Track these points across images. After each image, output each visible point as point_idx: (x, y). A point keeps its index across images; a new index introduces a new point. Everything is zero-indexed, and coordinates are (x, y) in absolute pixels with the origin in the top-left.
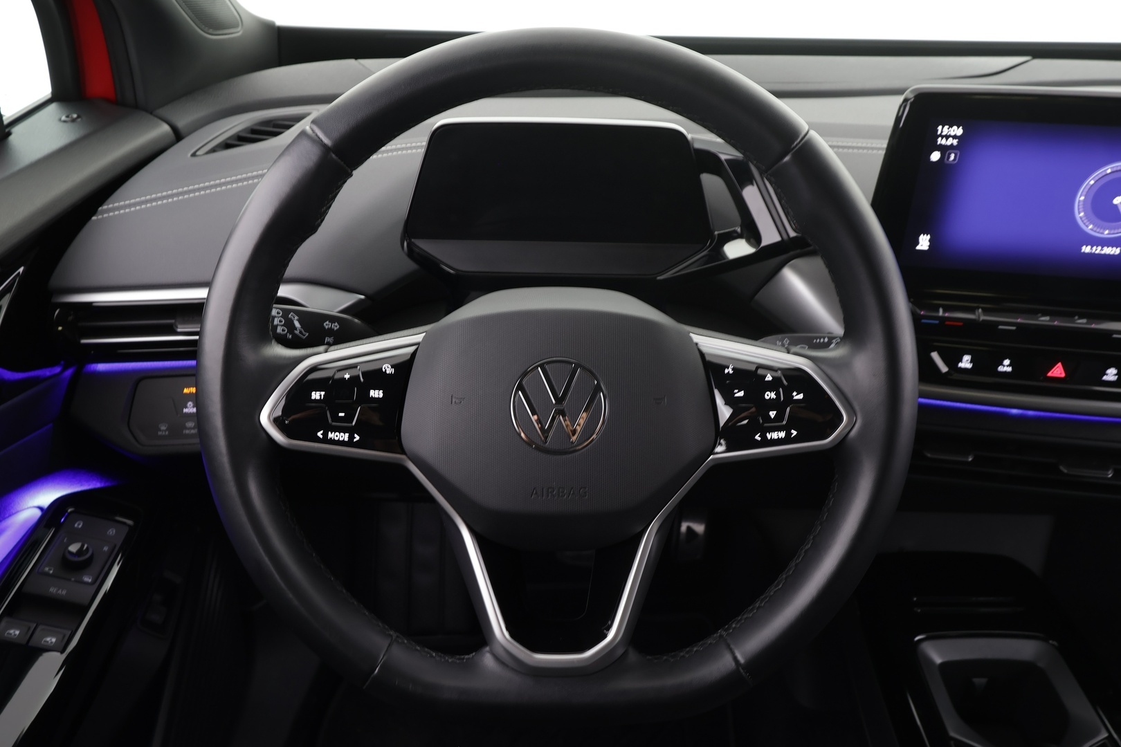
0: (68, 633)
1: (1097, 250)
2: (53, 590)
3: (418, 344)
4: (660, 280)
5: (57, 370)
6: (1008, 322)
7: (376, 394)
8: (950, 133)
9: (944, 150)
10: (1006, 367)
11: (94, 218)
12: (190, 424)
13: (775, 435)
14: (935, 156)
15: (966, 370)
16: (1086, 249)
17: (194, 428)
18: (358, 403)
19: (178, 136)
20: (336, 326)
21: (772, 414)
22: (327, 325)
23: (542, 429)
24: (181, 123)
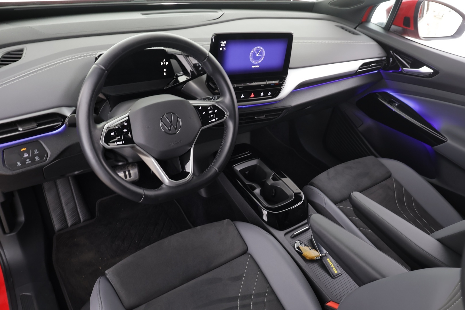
1: (255, 67)
3: (128, 116)
4: (165, 89)
6: (241, 86)
7: (125, 130)
8: (223, 43)
9: (223, 47)
10: (242, 96)
12: (28, 160)
13: (213, 120)
14: (221, 49)
16: (253, 67)
17: (30, 161)
21: (212, 116)
23: (168, 129)
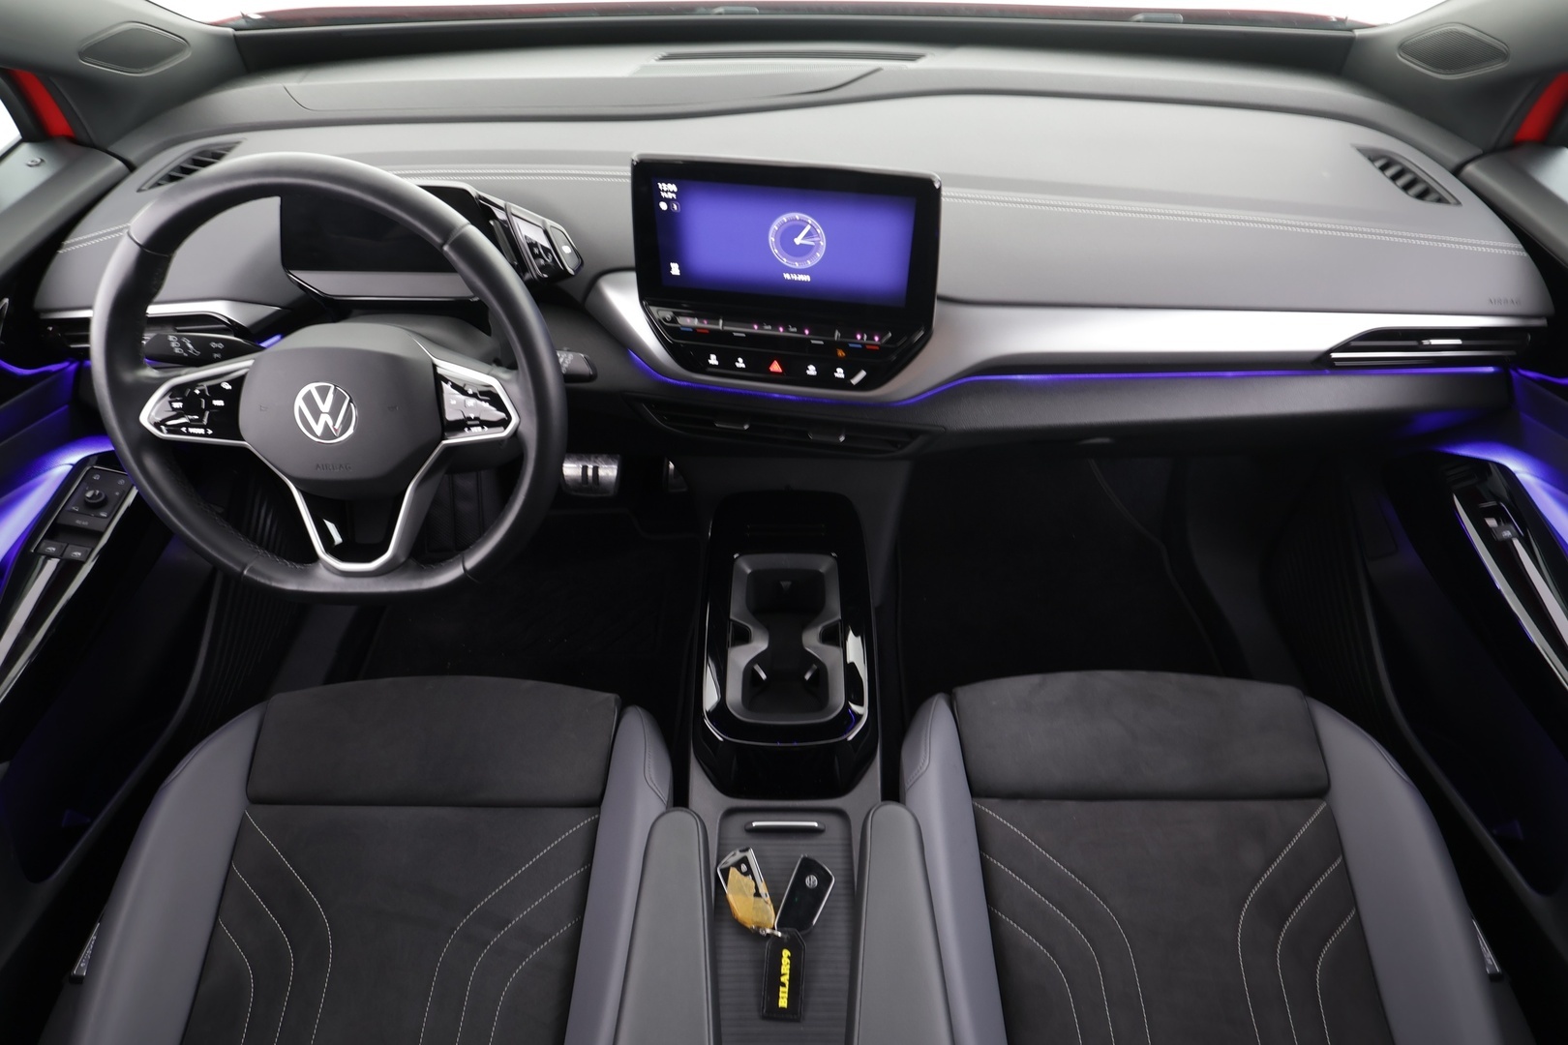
0: (89, 550)
1: (794, 277)
2: (78, 522)
3: (248, 367)
5: (66, 364)
6: (739, 330)
7: (219, 403)
8: (668, 190)
9: (668, 201)
10: (740, 363)
11: (60, 252)
14: (663, 206)
15: (714, 366)
16: (787, 276)
18: (206, 409)
19: (131, 168)
20: (221, 346)
22: (214, 345)
24: (132, 157)
